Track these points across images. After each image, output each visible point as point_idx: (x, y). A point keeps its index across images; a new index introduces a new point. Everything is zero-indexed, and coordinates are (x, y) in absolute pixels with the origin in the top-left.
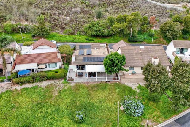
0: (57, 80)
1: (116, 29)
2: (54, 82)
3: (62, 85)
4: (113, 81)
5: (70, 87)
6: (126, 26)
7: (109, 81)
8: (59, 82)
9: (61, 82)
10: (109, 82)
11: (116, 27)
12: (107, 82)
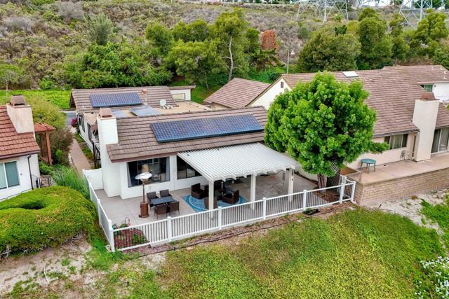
0: (50, 255)
1: (186, 57)
2: (32, 274)
3: (90, 279)
4: (330, 204)
5: (149, 278)
6: (218, 48)
7: (313, 207)
8: (65, 263)
9: (78, 263)
10: (317, 211)
11: (185, 53)
12: (308, 212)
